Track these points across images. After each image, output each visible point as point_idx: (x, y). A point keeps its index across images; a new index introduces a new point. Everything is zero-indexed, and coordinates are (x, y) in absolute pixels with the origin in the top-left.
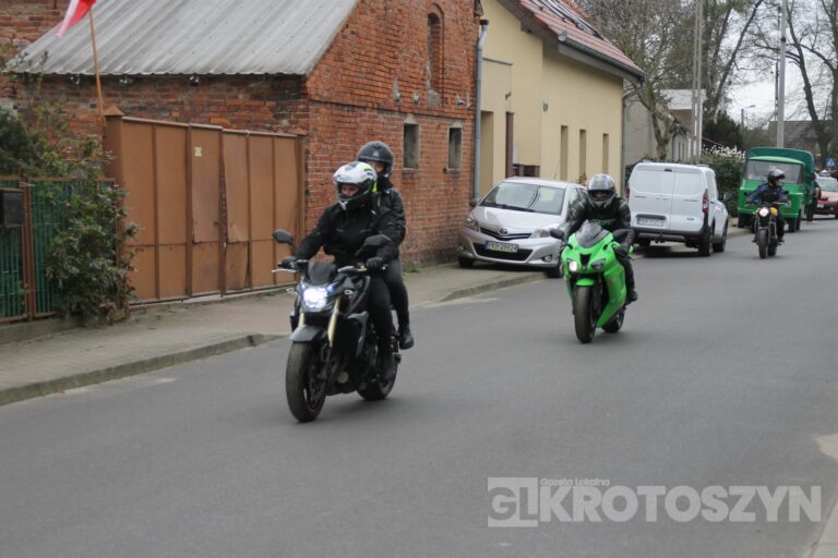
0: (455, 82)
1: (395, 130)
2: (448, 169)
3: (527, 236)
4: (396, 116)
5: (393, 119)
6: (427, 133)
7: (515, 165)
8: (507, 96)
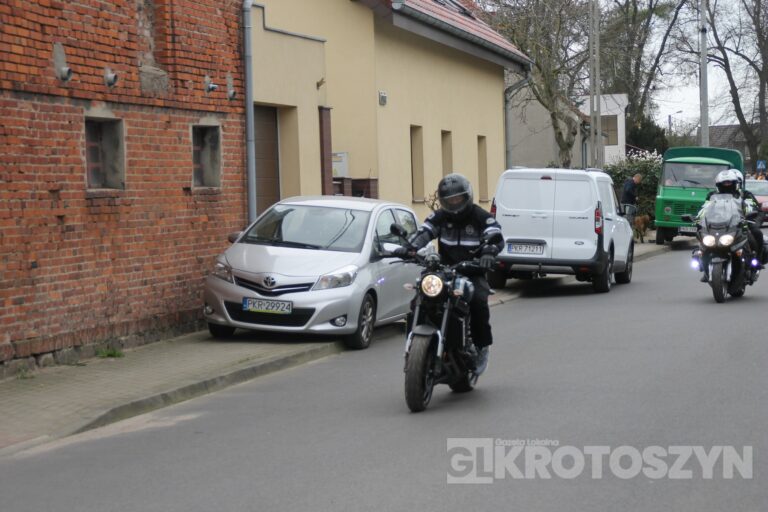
0: (202, 58)
1: (63, 127)
2: (194, 189)
3: (306, 287)
4: (66, 104)
5: (57, 110)
6: (139, 132)
7: (335, 179)
8: (319, 85)
